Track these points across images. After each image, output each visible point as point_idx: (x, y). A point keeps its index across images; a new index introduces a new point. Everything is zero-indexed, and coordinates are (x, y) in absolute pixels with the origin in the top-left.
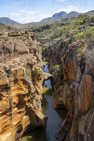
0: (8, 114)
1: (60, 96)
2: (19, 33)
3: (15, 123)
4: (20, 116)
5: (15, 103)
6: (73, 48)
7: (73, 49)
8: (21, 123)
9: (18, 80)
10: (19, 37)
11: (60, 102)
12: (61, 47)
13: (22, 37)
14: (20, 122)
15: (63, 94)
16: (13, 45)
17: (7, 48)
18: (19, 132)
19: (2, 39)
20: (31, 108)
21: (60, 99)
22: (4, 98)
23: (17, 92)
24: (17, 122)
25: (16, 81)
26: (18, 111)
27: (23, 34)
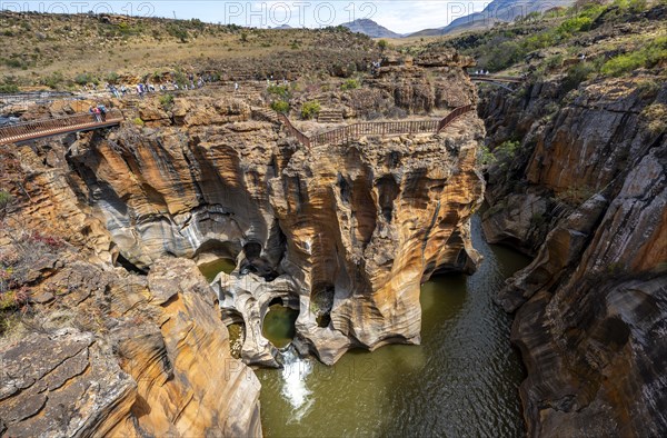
0: (423, 237)
1: (511, 219)
2: (441, 59)
3: (427, 256)
4: (438, 245)
5: (440, 218)
6: (589, 100)
7: (592, 104)
8: (437, 259)
9: (461, 171)
10: (440, 69)
11: (508, 230)
12: (528, 97)
13: (447, 69)
14: (435, 256)
15: (518, 214)
16: (433, 89)
17: (423, 97)
18: (426, 272)
19: (410, 75)
20: (459, 233)
21: (510, 225)
22: (429, 206)
23: (450, 197)
24: (432, 255)
25: (457, 174)
26: (439, 235)
27: (449, 61)
